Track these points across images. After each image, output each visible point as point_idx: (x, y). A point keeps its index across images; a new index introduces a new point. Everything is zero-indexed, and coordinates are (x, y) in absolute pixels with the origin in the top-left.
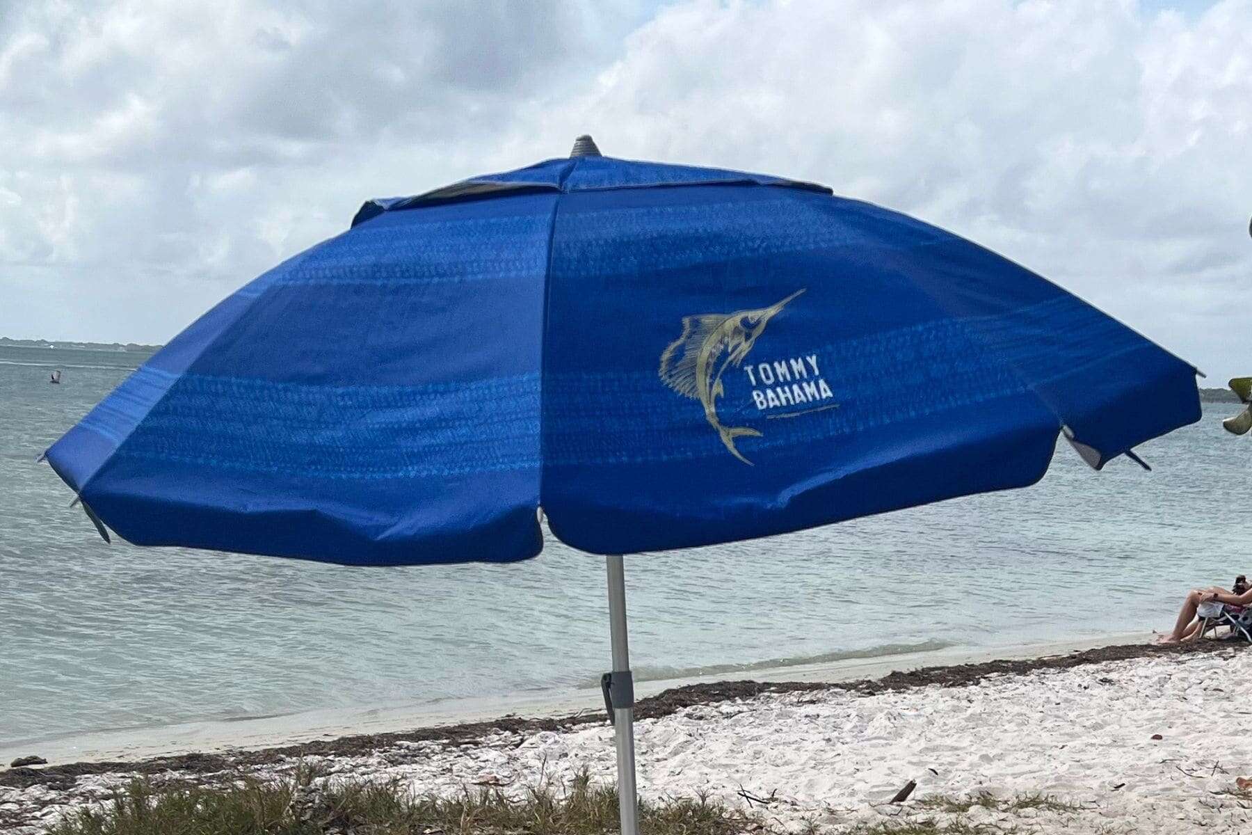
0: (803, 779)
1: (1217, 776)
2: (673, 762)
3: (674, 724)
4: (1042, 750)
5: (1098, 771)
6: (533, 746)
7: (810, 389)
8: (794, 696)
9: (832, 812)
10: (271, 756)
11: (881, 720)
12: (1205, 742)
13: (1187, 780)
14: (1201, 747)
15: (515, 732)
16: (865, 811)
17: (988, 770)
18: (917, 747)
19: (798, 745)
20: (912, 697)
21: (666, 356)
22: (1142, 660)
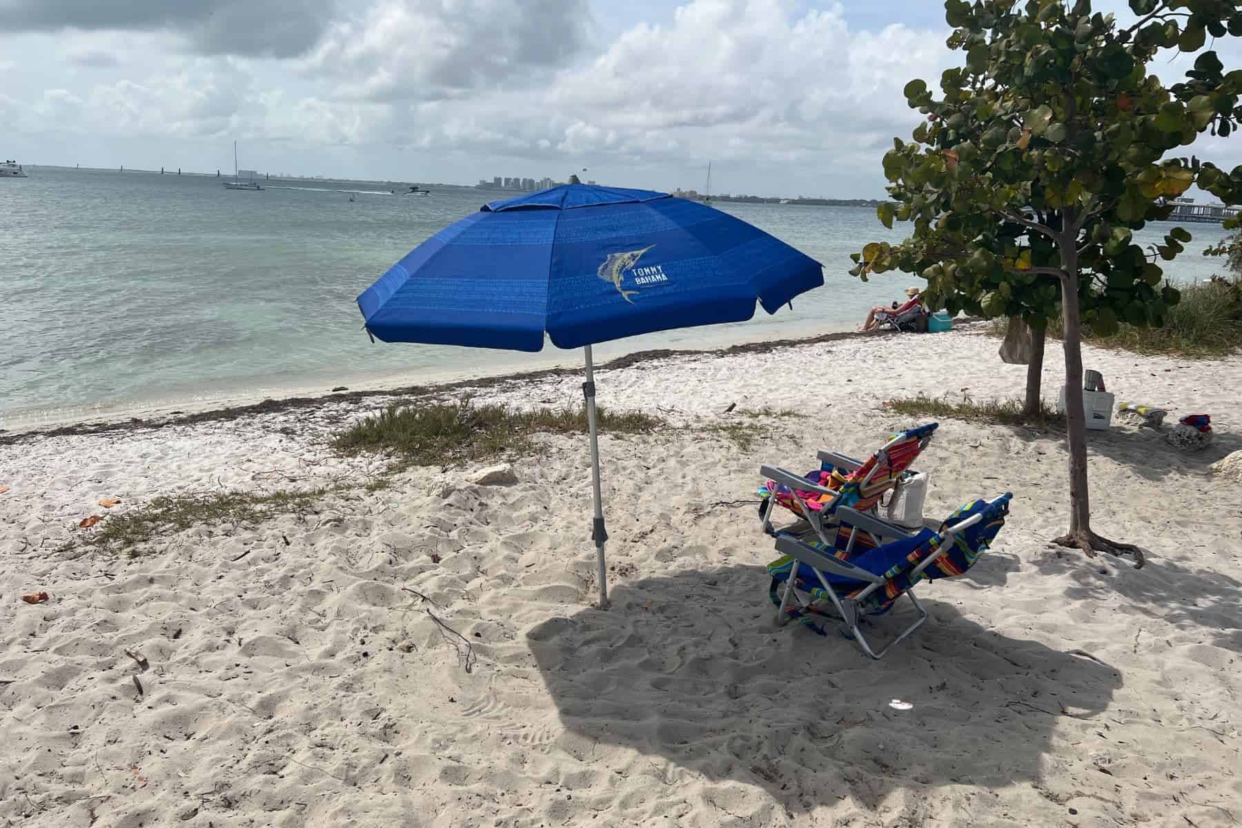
0: (687, 400)
1: (874, 400)
2: (629, 391)
3: (631, 372)
4: (795, 387)
5: (820, 397)
6: (567, 383)
7: (658, 277)
8: (687, 358)
9: (698, 417)
10: (449, 387)
11: (724, 370)
12: (871, 383)
13: (860, 403)
14: (869, 386)
15: (559, 375)
16: (712, 417)
17: (770, 396)
18: (740, 384)
19: (685, 383)
20: (740, 359)
21: (600, 268)
22: (848, 340)
